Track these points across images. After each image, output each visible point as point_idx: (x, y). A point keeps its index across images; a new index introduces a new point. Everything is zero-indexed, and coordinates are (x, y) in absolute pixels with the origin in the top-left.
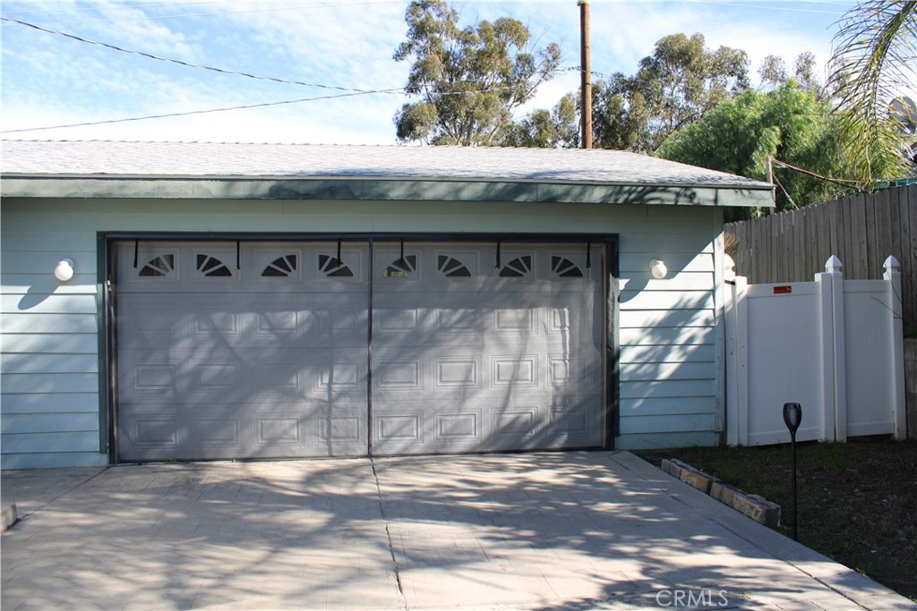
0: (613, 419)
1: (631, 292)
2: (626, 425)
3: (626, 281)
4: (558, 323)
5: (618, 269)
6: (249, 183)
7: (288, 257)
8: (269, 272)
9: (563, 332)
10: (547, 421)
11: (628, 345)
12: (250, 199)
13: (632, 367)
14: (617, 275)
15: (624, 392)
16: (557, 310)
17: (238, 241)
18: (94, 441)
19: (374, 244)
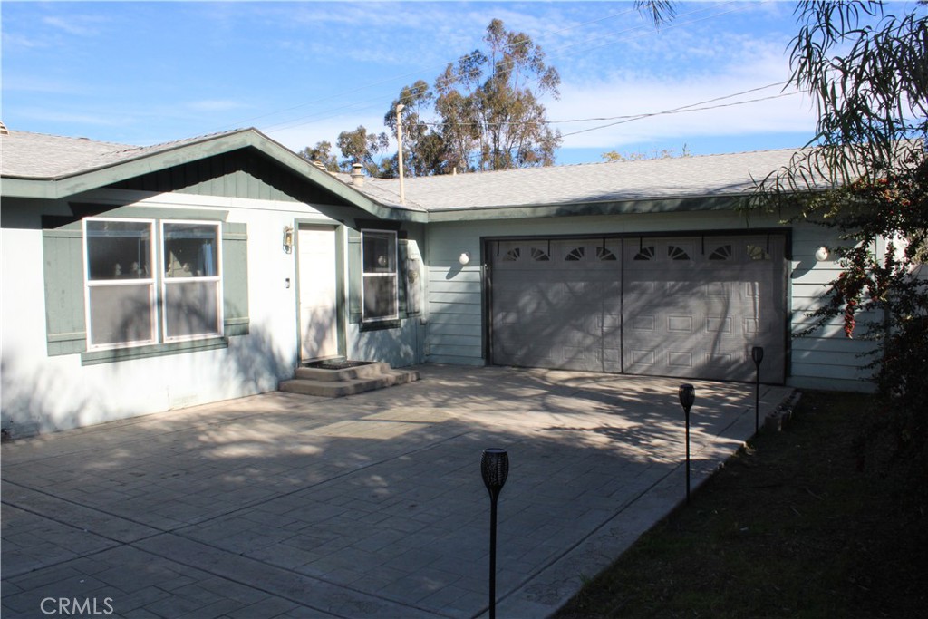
0: (788, 361)
1: (802, 271)
2: (796, 369)
3: (798, 263)
4: (751, 293)
5: (791, 253)
6: (544, 208)
7: (580, 249)
8: (570, 258)
9: (754, 299)
10: (742, 361)
11: (799, 310)
12: (547, 217)
13: (802, 327)
14: (790, 258)
15: (795, 344)
16: (749, 283)
17: (549, 240)
18: (479, 352)
19: (625, 240)
